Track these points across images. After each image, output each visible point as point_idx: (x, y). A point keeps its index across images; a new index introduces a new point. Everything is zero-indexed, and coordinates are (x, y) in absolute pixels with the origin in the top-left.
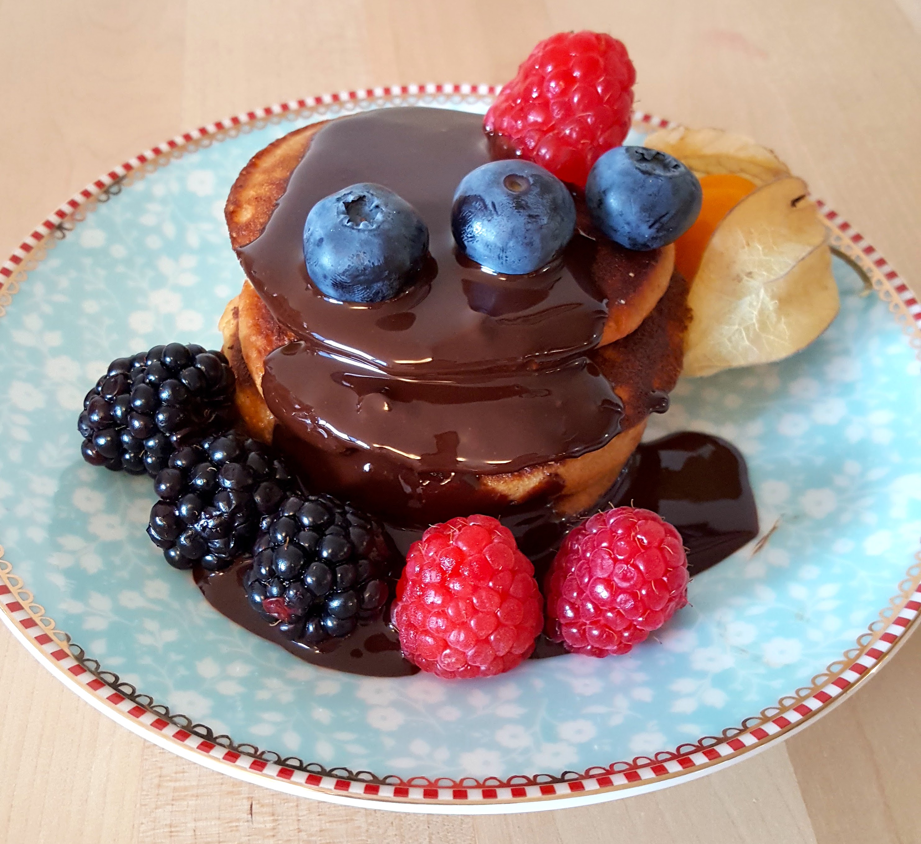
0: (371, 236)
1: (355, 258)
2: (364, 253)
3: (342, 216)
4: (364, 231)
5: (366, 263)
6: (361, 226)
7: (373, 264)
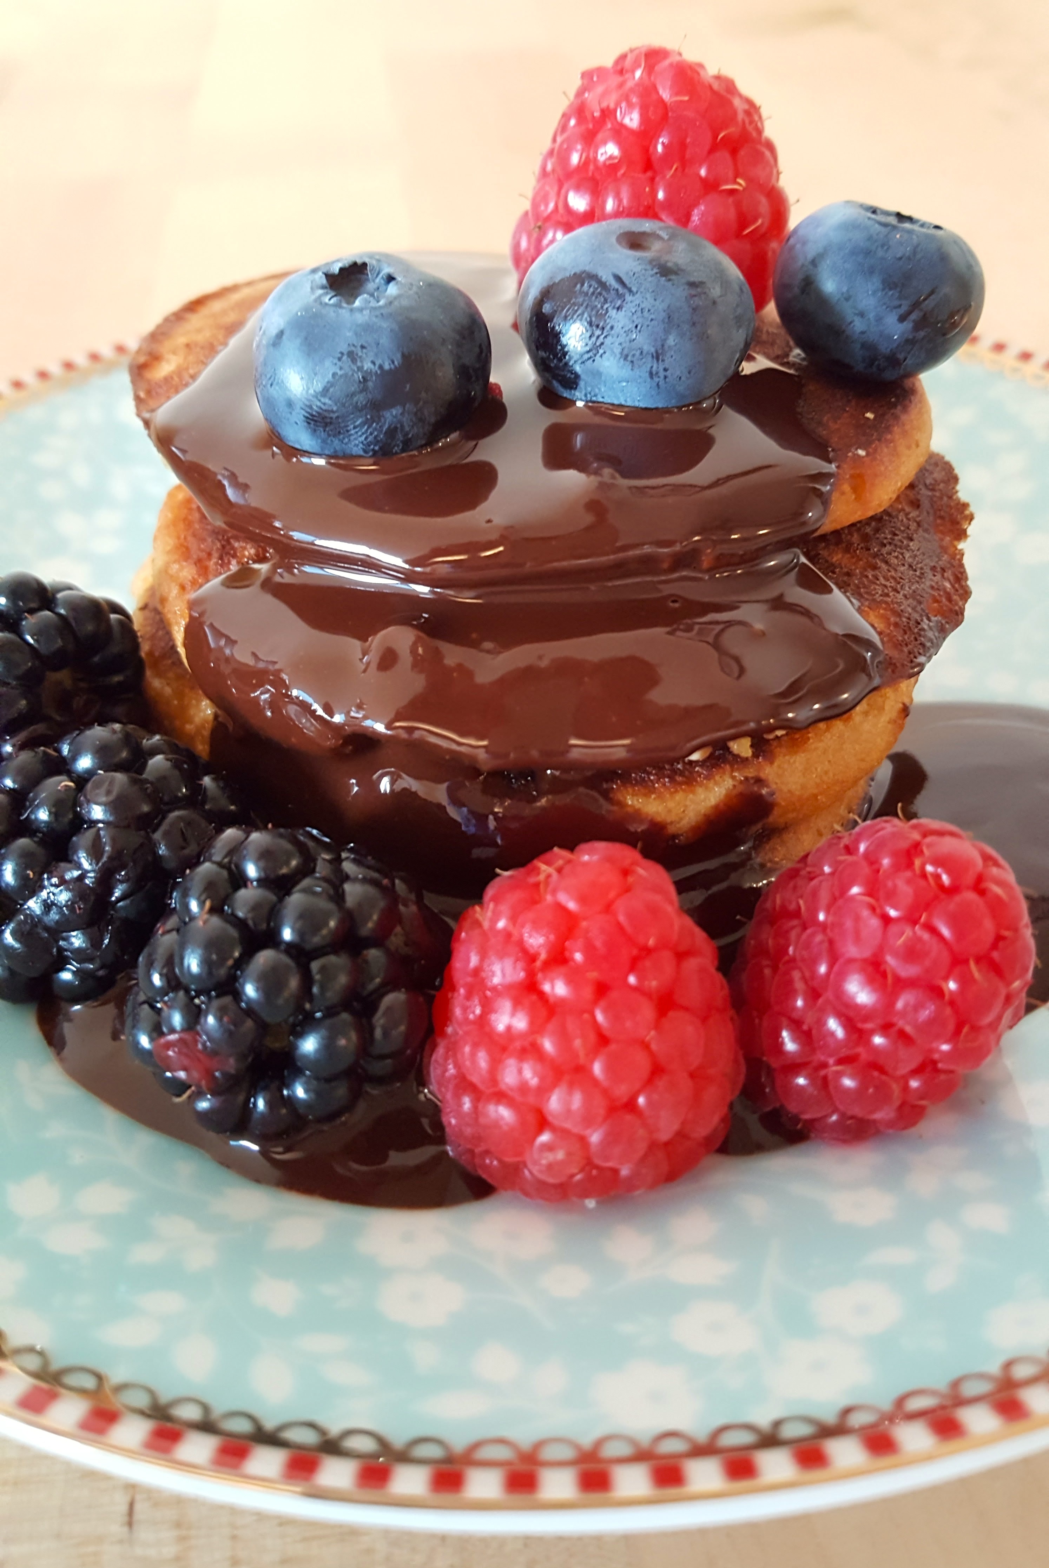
0: (376, 316)
1: (345, 358)
2: (363, 347)
3: (321, 292)
4: (361, 310)
5: (367, 366)
6: (357, 303)
7: (381, 367)
